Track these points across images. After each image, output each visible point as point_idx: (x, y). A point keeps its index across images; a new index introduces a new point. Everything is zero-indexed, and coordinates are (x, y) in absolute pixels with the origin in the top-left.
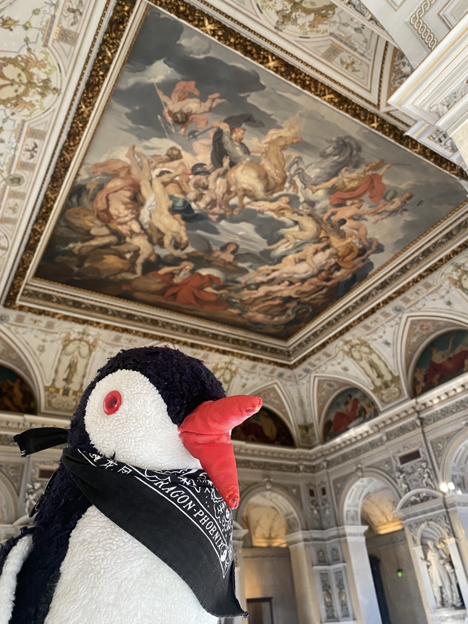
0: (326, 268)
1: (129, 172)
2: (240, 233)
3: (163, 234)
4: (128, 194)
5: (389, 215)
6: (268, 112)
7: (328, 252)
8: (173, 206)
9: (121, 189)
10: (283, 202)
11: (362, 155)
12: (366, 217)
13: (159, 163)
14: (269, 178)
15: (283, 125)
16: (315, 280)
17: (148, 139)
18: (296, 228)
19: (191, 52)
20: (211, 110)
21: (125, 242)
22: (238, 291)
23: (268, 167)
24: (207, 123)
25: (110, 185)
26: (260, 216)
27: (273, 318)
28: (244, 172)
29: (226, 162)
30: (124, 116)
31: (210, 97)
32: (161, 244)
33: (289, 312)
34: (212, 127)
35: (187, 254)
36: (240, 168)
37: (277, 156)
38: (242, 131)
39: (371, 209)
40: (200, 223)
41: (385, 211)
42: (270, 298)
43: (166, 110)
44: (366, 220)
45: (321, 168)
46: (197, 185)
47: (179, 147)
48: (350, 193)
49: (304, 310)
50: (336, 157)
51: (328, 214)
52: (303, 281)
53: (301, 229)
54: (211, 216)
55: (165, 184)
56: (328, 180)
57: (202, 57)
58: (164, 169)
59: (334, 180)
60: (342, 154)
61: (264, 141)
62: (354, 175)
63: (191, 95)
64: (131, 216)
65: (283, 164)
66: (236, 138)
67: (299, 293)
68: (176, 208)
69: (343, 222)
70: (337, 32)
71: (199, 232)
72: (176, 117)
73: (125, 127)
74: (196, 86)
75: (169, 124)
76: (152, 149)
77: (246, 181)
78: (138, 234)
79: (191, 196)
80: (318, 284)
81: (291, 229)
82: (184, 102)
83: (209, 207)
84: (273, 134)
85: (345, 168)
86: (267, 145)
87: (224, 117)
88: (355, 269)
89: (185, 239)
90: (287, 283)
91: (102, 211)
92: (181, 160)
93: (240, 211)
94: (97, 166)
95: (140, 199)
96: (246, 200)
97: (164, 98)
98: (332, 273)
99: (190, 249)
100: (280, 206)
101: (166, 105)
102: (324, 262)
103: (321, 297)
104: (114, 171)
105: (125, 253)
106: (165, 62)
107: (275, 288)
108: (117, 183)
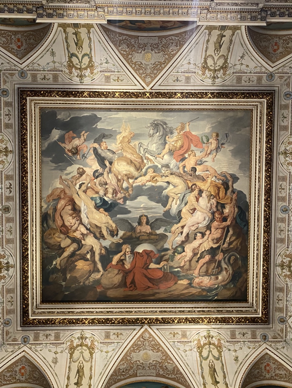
0: (215, 210)
1: (65, 193)
2: (142, 206)
3: (100, 228)
4: (70, 207)
5: (217, 152)
6: (110, 128)
7: (204, 195)
8: (96, 204)
9: (65, 206)
10: (151, 172)
11: (169, 125)
12: (204, 159)
13: (77, 180)
14: (133, 161)
15: (121, 131)
16: (215, 224)
17: (65, 169)
18: (171, 187)
19: (64, 119)
20: (85, 140)
21: (83, 245)
22: (172, 258)
23: (129, 156)
24: (87, 147)
25: (59, 206)
26: (144, 188)
27: (217, 278)
28: (119, 165)
29: (107, 164)
30: (50, 162)
31: (81, 134)
32: (103, 237)
33: (224, 265)
34: (91, 148)
35: (121, 238)
36: (116, 163)
37: (129, 147)
38: (105, 143)
39: (202, 153)
40: (116, 209)
41: (211, 151)
42: (199, 256)
43: (66, 150)
44: (207, 162)
45: (156, 143)
46: (101, 185)
47: (81, 167)
48: (182, 149)
49: (232, 258)
50: (158, 133)
51: (181, 168)
52: (209, 227)
53: (175, 186)
54: (118, 201)
55: (85, 192)
56: (164, 148)
57: (69, 119)
58: (80, 183)
59: (167, 146)
60: (159, 131)
61: (117, 144)
62: (175, 138)
63: (73, 138)
64: (77, 223)
65: (135, 150)
66: (104, 148)
67: (215, 241)
68: (98, 205)
69: (194, 169)
70: (102, 69)
71: (118, 216)
72: (72, 151)
73: (53, 168)
74: (73, 132)
75: (71, 156)
76: (70, 173)
77: (123, 170)
78: (87, 235)
79: (102, 193)
80: (221, 226)
81: (168, 189)
82: (72, 143)
83: (114, 195)
84: (119, 138)
85: (167, 137)
86: (121, 145)
87: (93, 140)
88: (234, 202)
89: (114, 225)
90: (199, 235)
91: (61, 226)
92: (86, 173)
93: (132, 190)
94: (49, 197)
95: (77, 208)
96: (131, 181)
97: (63, 145)
98: (223, 213)
99: (121, 233)
100: (151, 176)
101: (65, 147)
102: (209, 205)
103: (234, 238)
104: (58, 196)
105: (86, 255)
106: (56, 129)
107: (195, 244)
108: (62, 203)
